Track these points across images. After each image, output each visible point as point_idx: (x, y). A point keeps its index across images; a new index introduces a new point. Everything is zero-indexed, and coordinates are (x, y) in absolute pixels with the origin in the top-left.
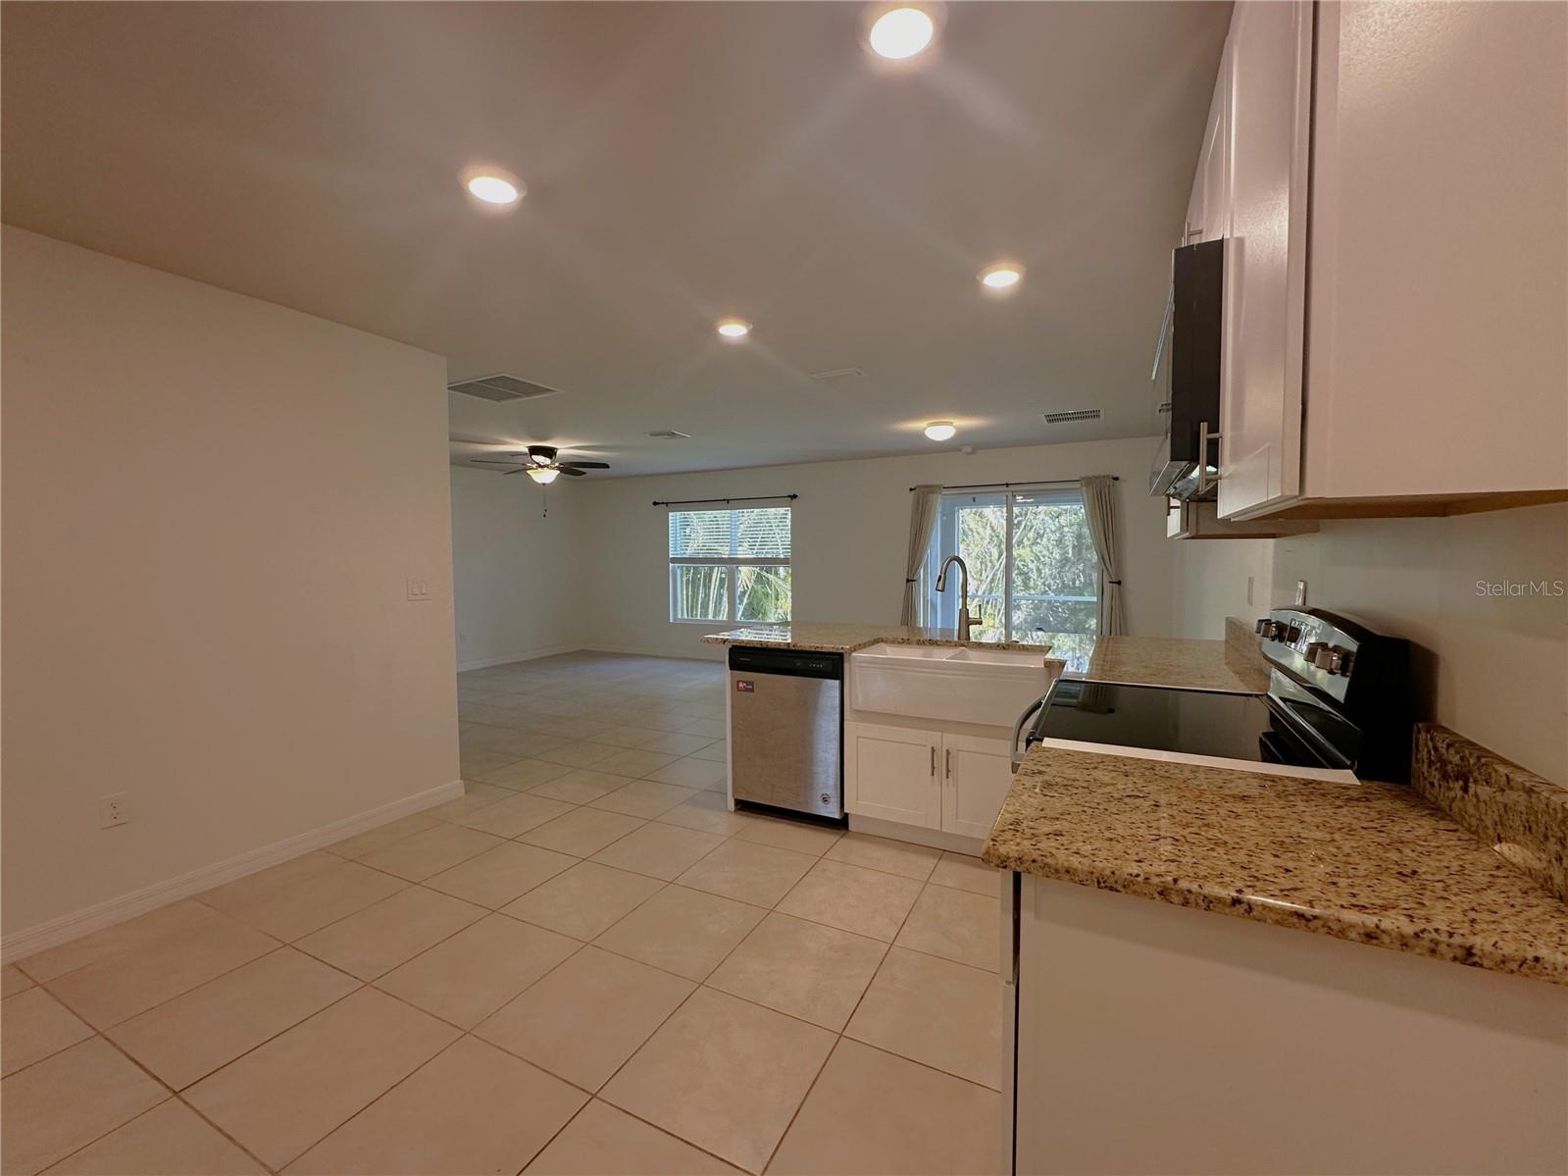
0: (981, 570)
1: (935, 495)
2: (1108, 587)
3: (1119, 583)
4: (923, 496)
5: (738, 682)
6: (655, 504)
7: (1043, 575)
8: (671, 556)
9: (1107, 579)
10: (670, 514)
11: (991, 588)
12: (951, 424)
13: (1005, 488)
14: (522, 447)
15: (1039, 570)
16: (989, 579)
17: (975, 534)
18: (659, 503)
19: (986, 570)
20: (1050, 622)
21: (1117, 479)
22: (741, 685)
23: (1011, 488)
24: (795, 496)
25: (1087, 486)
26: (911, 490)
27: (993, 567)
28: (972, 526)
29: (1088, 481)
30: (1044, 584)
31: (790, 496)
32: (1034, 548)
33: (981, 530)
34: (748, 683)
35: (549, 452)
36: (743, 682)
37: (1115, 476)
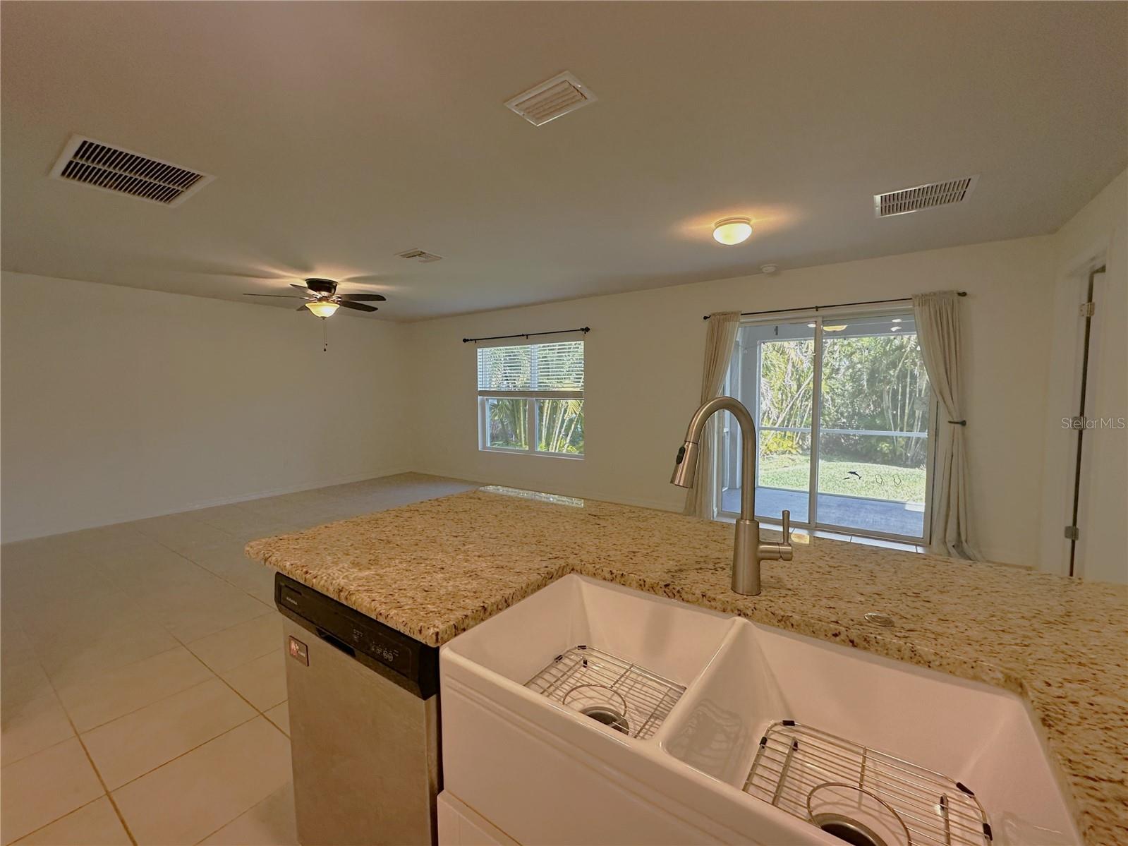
0: (783, 400)
1: (732, 323)
2: (945, 429)
3: (963, 423)
4: (718, 323)
6: (465, 341)
7: (836, 404)
8: (479, 389)
9: (944, 418)
10: (479, 350)
11: (791, 416)
12: (745, 221)
13: (813, 312)
14: (300, 280)
15: (833, 400)
16: (789, 407)
17: (777, 369)
18: (468, 340)
19: (786, 400)
20: (842, 443)
21: (964, 294)
23: (822, 312)
24: (587, 330)
26: (705, 318)
27: (792, 397)
28: (774, 362)
29: (924, 299)
30: (837, 411)
31: (582, 330)
32: (828, 381)
33: (783, 366)
35: (327, 286)
37: (961, 291)
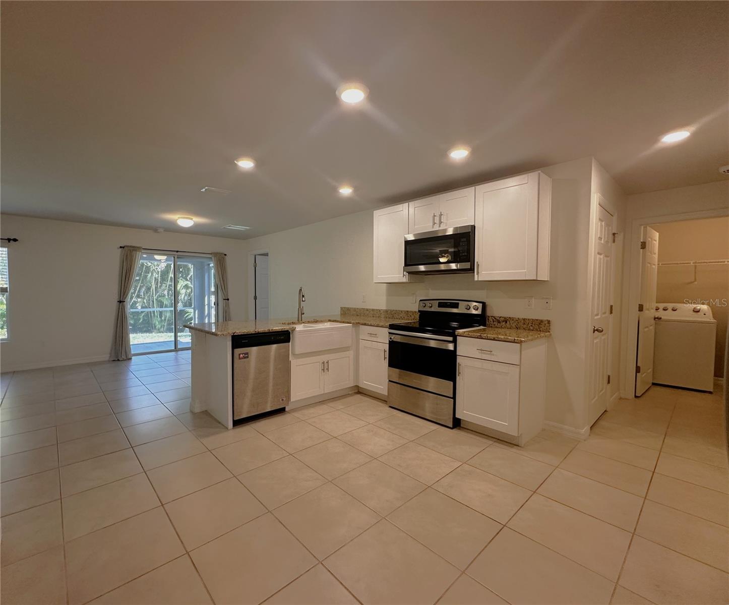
1: (138, 253)
3: (228, 299)
5: (240, 355)
9: (222, 297)
12: (192, 219)
13: (175, 253)
21: (225, 255)
22: (241, 356)
23: (179, 253)
24: (15, 240)
25: (215, 257)
34: (245, 354)
36: (243, 354)
37: (225, 253)
